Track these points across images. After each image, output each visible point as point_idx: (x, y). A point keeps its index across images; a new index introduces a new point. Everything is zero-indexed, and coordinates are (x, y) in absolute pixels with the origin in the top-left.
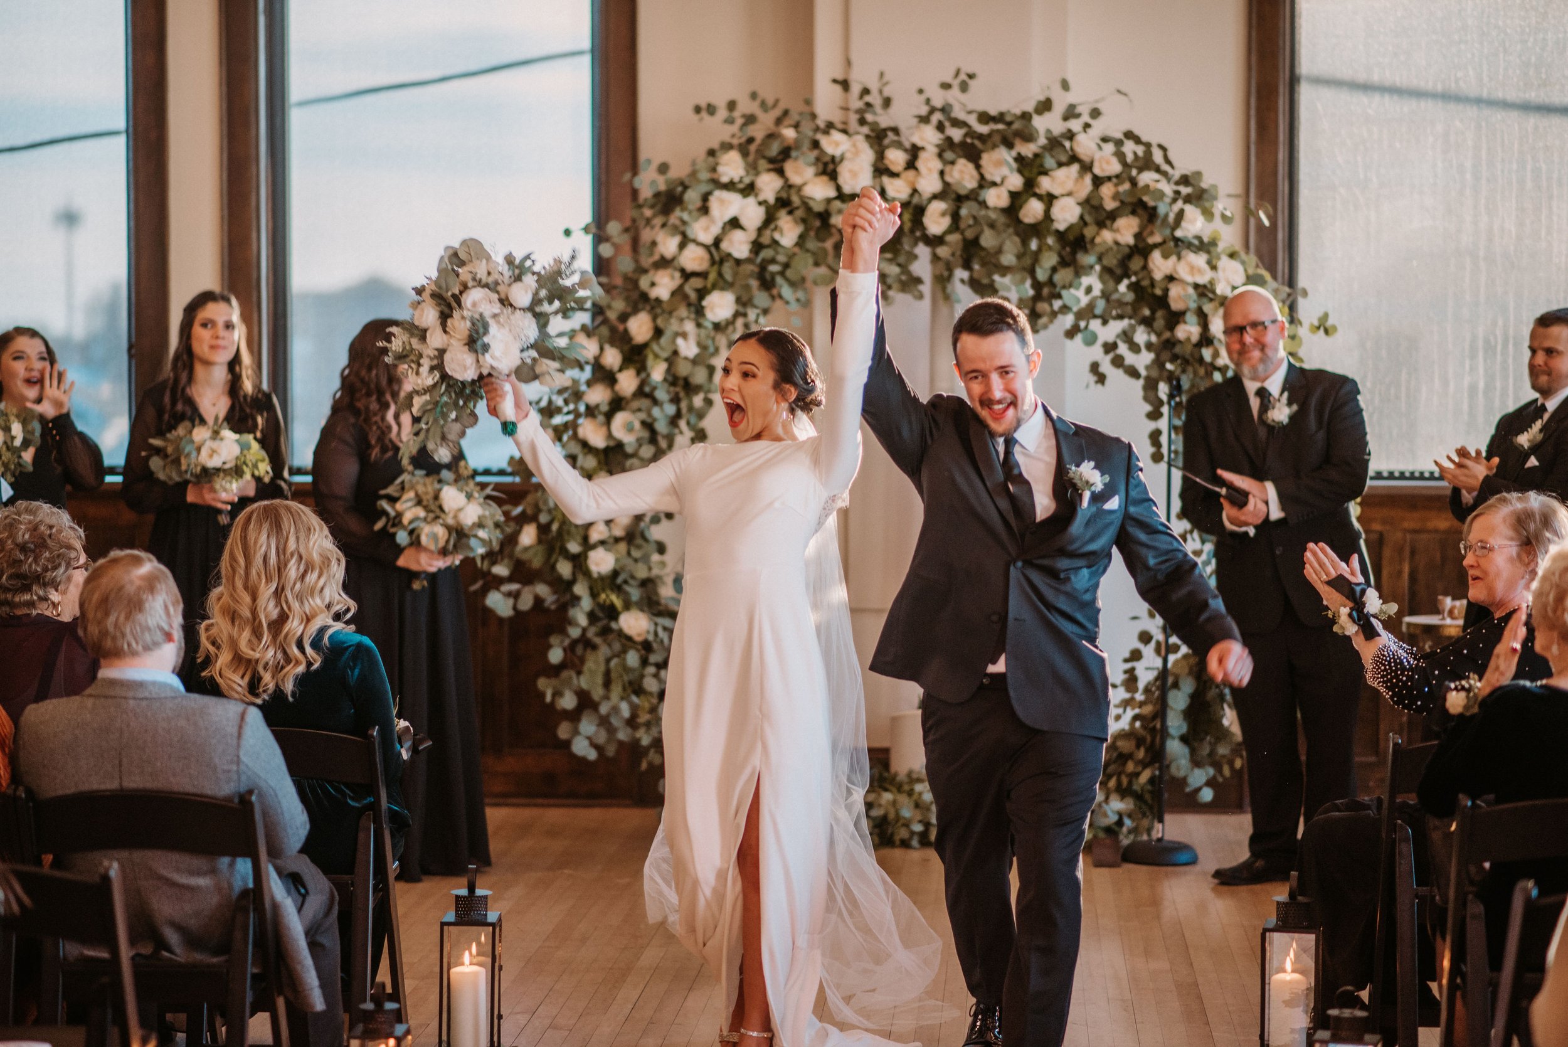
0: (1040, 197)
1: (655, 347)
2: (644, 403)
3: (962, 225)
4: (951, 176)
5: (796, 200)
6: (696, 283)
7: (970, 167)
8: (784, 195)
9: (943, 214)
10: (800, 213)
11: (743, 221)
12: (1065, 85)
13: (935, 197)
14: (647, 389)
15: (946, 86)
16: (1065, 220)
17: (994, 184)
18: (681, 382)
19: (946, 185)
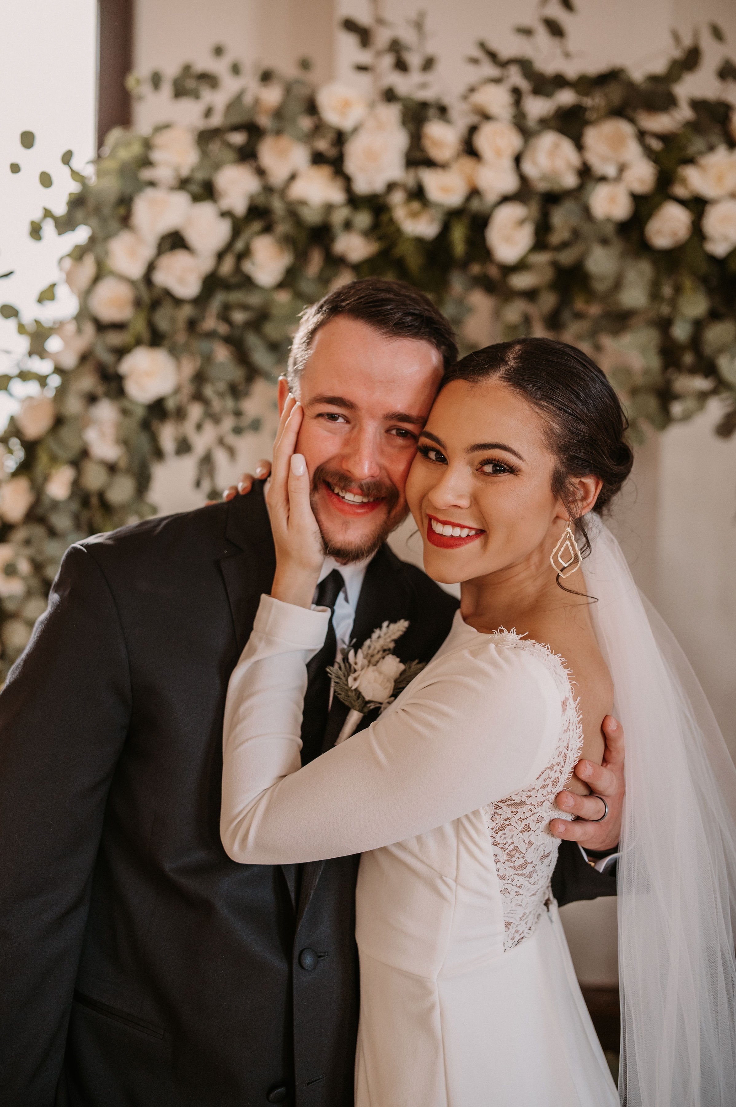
0: (682, 202)
1: (52, 444)
2: (38, 531)
3: (555, 239)
4: (535, 163)
5: (277, 205)
6: (115, 339)
7: (567, 147)
8: (261, 201)
9: (522, 222)
10: (282, 228)
11: (192, 237)
12: (717, 34)
13: (505, 199)
14: (40, 511)
15: (527, 32)
16: (726, 238)
17: (603, 179)
18: (94, 501)
19: (523, 179)
